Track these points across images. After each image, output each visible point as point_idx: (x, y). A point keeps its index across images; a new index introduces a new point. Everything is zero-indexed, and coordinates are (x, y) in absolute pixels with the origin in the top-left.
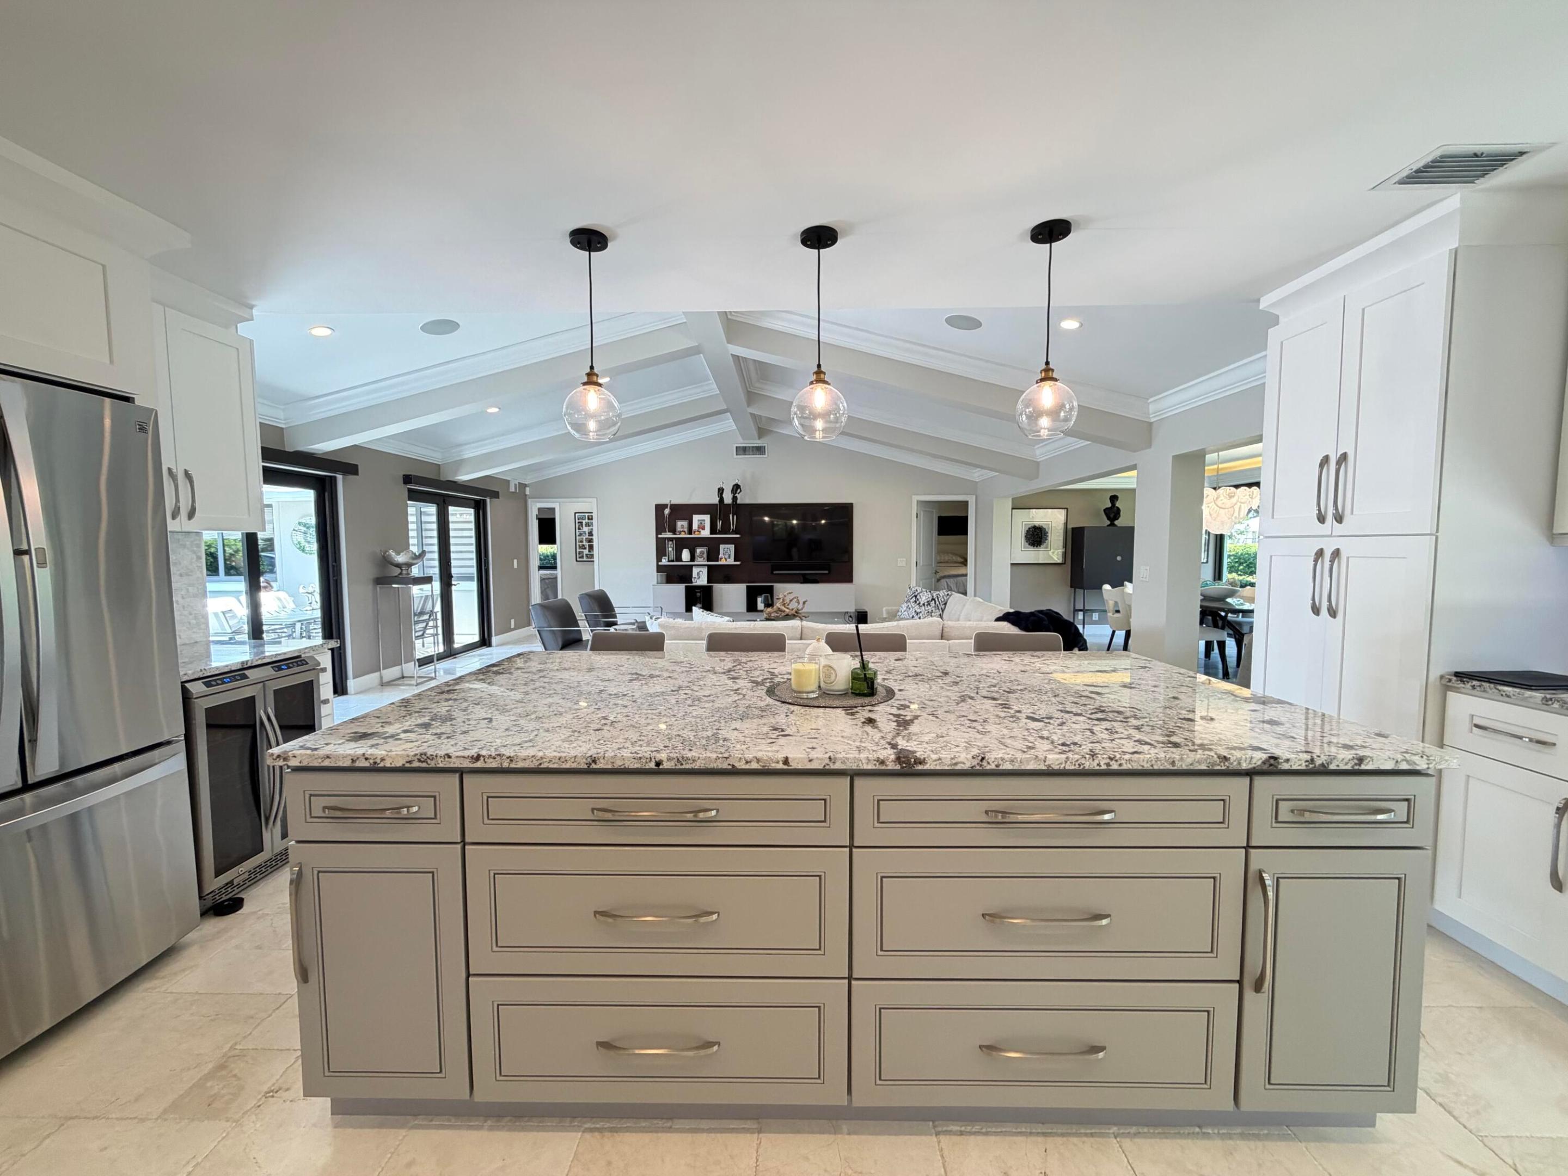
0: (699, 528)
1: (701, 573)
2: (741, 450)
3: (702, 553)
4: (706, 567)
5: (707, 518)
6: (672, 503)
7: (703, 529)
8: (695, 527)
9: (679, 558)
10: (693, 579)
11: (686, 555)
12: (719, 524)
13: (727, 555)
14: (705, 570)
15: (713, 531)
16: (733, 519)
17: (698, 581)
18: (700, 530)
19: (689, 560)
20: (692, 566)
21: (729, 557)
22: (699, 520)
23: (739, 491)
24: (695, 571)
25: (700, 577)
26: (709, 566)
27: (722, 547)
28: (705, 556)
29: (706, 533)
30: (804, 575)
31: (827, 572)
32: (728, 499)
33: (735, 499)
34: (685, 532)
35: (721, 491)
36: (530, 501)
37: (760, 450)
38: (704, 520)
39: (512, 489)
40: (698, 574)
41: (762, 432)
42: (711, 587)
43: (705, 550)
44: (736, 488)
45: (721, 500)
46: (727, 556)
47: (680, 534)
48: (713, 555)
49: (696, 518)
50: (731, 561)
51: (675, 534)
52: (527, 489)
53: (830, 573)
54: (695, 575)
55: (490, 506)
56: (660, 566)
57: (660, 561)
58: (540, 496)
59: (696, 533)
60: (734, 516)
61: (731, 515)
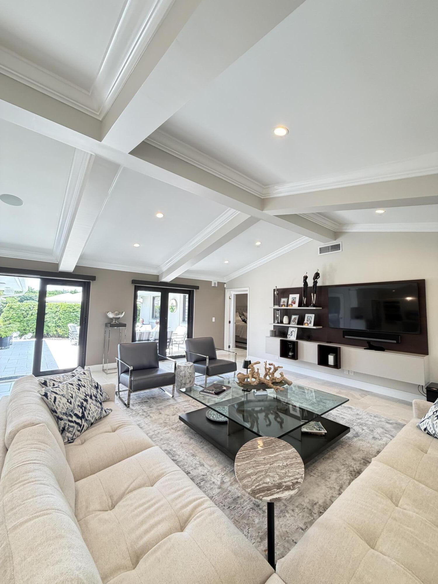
0: (292, 303)
1: (293, 332)
2: (322, 250)
3: (295, 319)
4: (297, 328)
5: (297, 296)
6: (278, 288)
7: (294, 303)
8: (290, 302)
9: (282, 322)
10: (288, 336)
11: (285, 319)
12: (305, 300)
13: (310, 322)
14: (296, 330)
15: (300, 305)
16: (314, 298)
18: (293, 304)
19: (287, 323)
20: (288, 327)
21: (310, 323)
22: (292, 298)
23: (318, 277)
24: (290, 330)
25: (292, 336)
26: (298, 328)
27: (307, 315)
28: (296, 321)
29: (296, 306)
30: (369, 342)
31: (395, 342)
32: (310, 283)
33: (315, 283)
34: (285, 305)
35: (306, 278)
36: (226, 290)
37: (336, 247)
38: (296, 298)
39: (213, 285)
40: (291, 332)
41: (336, 235)
42: (297, 342)
43: (297, 317)
44: (317, 275)
45: (306, 283)
46: (308, 322)
47: (282, 306)
48: (301, 321)
49: (291, 296)
50: (311, 326)
51: (279, 307)
52: (225, 285)
53: (398, 343)
54: (289, 333)
55: (196, 293)
56: (274, 326)
57: (274, 322)
58: (230, 288)
59: (290, 306)
60: (315, 294)
61: (312, 294)
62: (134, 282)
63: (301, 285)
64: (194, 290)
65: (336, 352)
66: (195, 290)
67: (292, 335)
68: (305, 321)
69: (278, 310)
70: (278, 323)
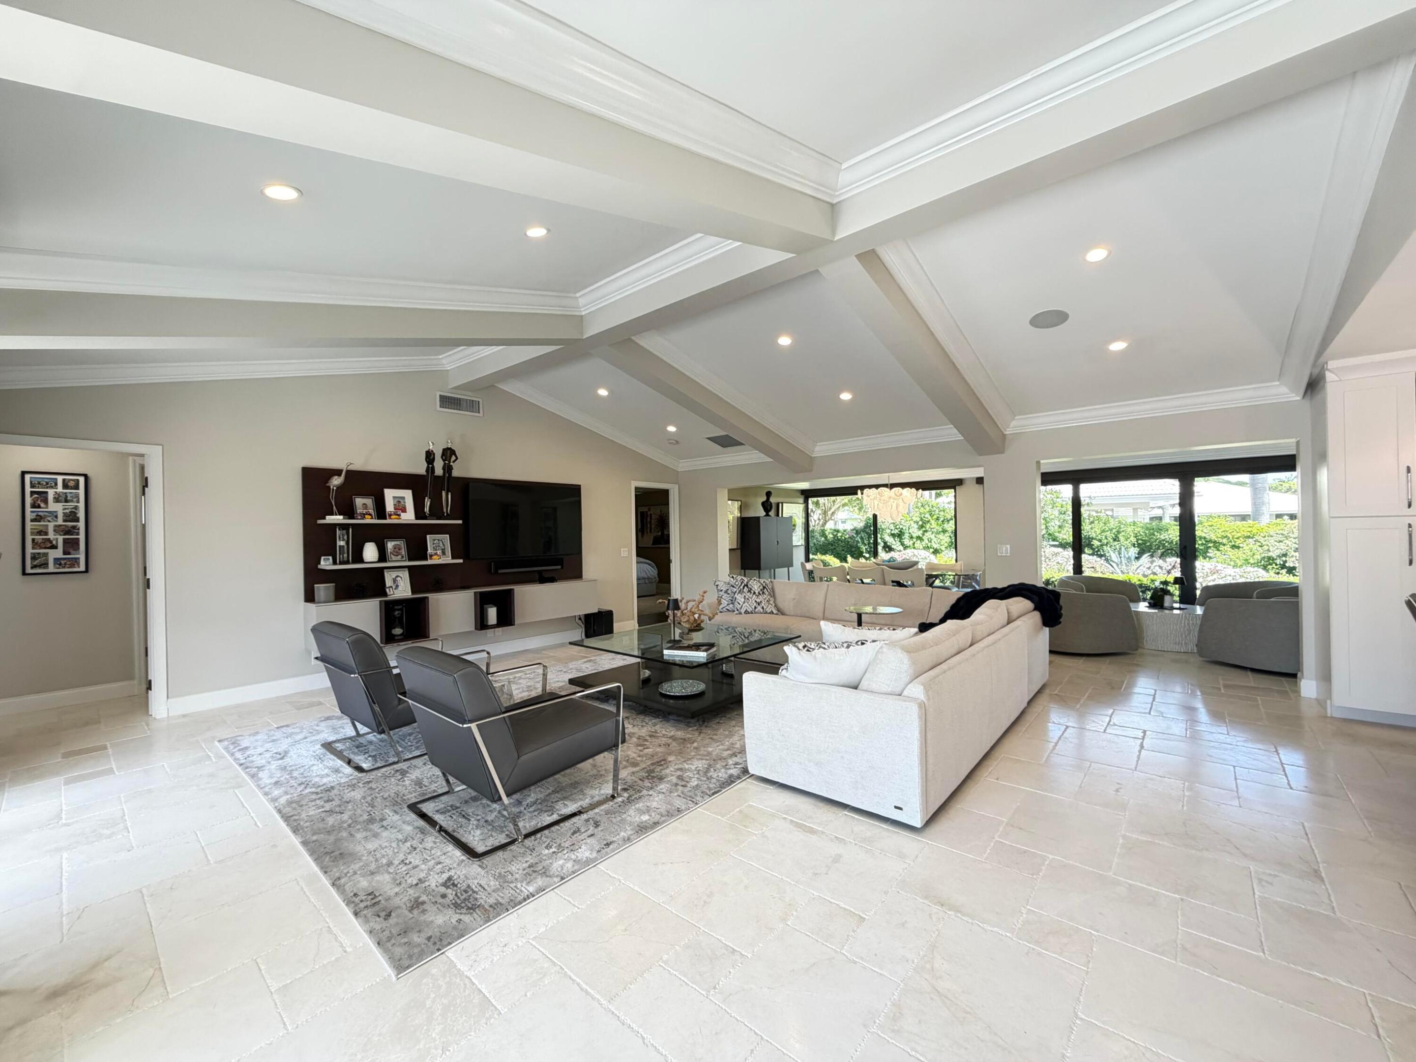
0: (395, 509)
1: (399, 579)
2: (445, 403)
3: (398, 548)
4: (407, 569)
5: (407, 494)
7: (404, 510)
8: (390, 507)
10: (387, 590)
11: (370, 552)
12: (427, 504)
14: (405, 575)
16: (447, 500)
17: (396, 591)
18: (399, 512)
19: (376, 560)
20: (383, 569)
21: (444, 553)
22: (394, 497)
23: (453, 458)
26: (410, 568)
27: (432, 538)
28: (403, 552)
29: (409, 517)
31: (559, 567)
33: (448, 469)
34: (370, 515)
35: (428, 455)
37: (474, 406)
38: (403, 498)
40: (395, 580)
42: (425, 598)
43: (401, 543)
44: (450, 453)
46: (439, 552)
47: (363, 518)
48: (418, 550)
49: (390, 495)
50: (448, 559)
53: (562, 568)
54: (389, 582)
59: (393, 517)
60: (450, 494)
61: (444, 493)
65: (503, 601)
67: (397, 586)
68: (430, 551)
69: (344, 527)
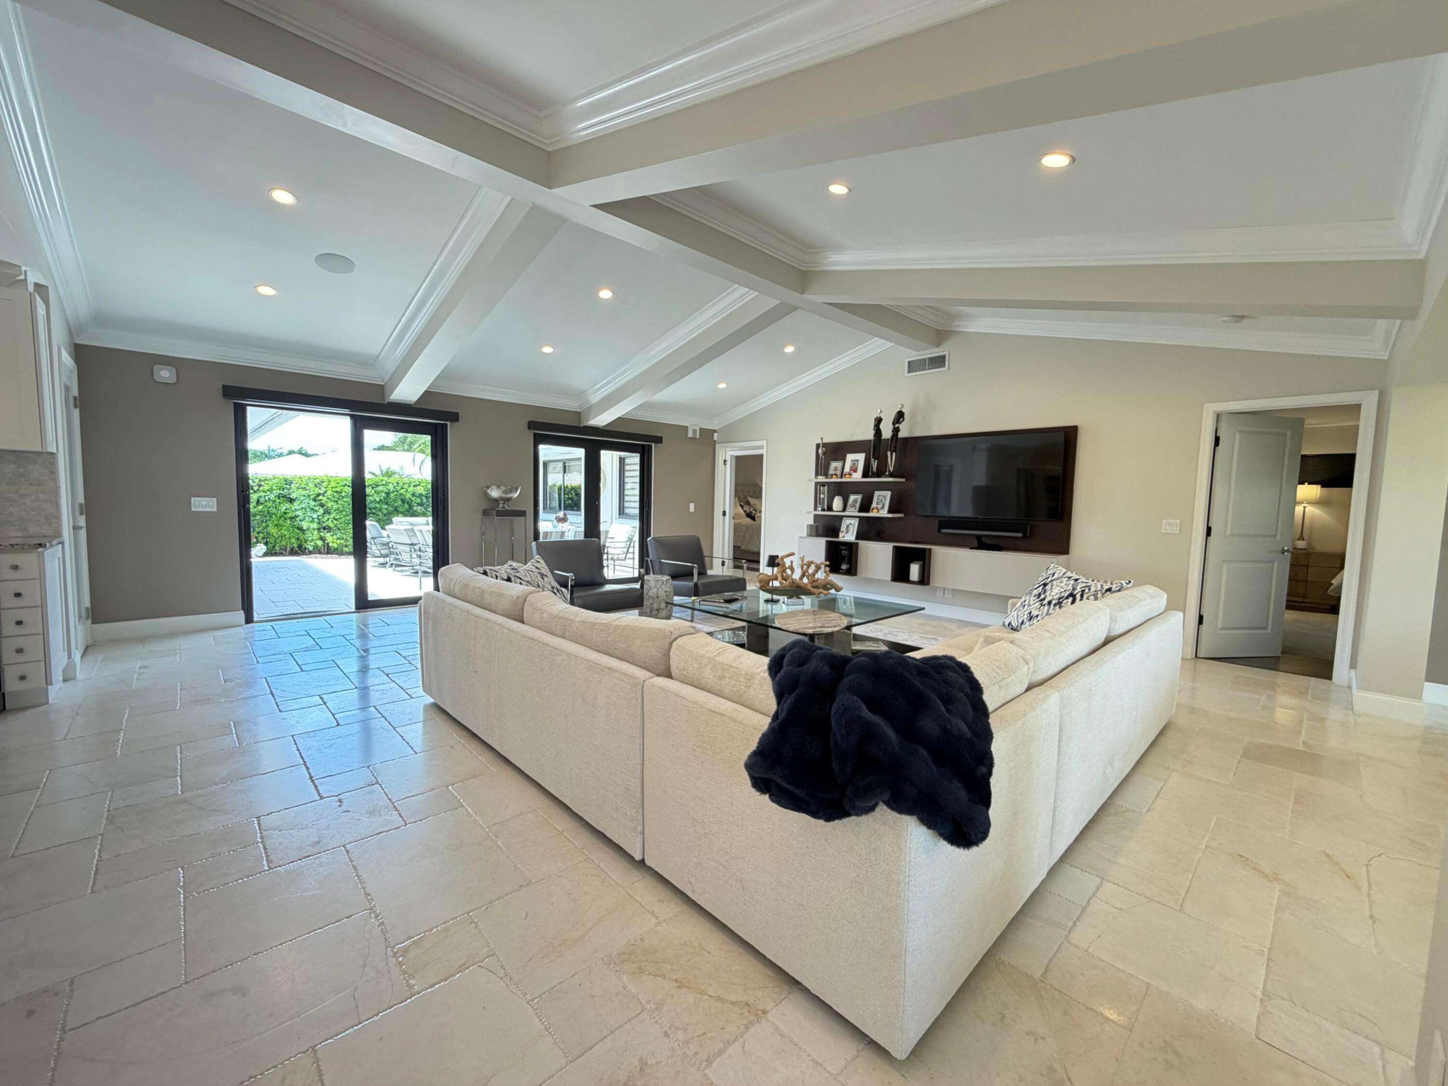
0: (851, 470)
1: (851, 526)
2: (913, 366)
3: (855, 501)
4: (858, 519)
5: (861, 457)
6: (825, 441)
7: (855, 471)
8: (847, 469)
9: (830, 508)
10: (840, 533)
11: (837, 503)
12: (874, 464)
13: (881, 507)
14: (855, 522)
15: (865, 475)
16: (892, 459)
17: (846, 535)
18: (852, 472)
19: (840, 510)
20: (842, 517)
21: (883, 508)
22: (852, 461)
23: (902, 419)
24: (846, 522)
25: (848, 534)
26: (860, 518)
27: (877, 493)
28: (858, 505)
29: (857, 477)
30: (979, 538)
31: (1020, 535)
32: (887, 432)
33: (896, 431)
34: (836, 475)
35: (879, 421)
36: (717, 446)
37: (939, 362)
38: (858, 460)
39: (690, 435)
40: (848, 527)
41: (941, 336)
42: (857, 543)
43: (859, 497)
44: (900, 416)
45: (878, 432)
46: (879, 506)
47: (832, 477)
48: (865, 506)
49: (850, 457)
50: (884, 513)
51: (827, 478)
52: (716, 435)
53: (1025, 536)
54: (843, 528)
55: (656, 451)
56: (815, 516)
57: (815, 509)
58: (726, 441)
59: (847, 476)
60: (894, 454)
61: (889, 453)
62: (532, 425)
63: (870, 435)
64: (651, 446)
65: (923, 557)
66: (653, 445)
67: (848, 531)
68: (874, 505)
69: (823, 484)
70: (823, 510)
